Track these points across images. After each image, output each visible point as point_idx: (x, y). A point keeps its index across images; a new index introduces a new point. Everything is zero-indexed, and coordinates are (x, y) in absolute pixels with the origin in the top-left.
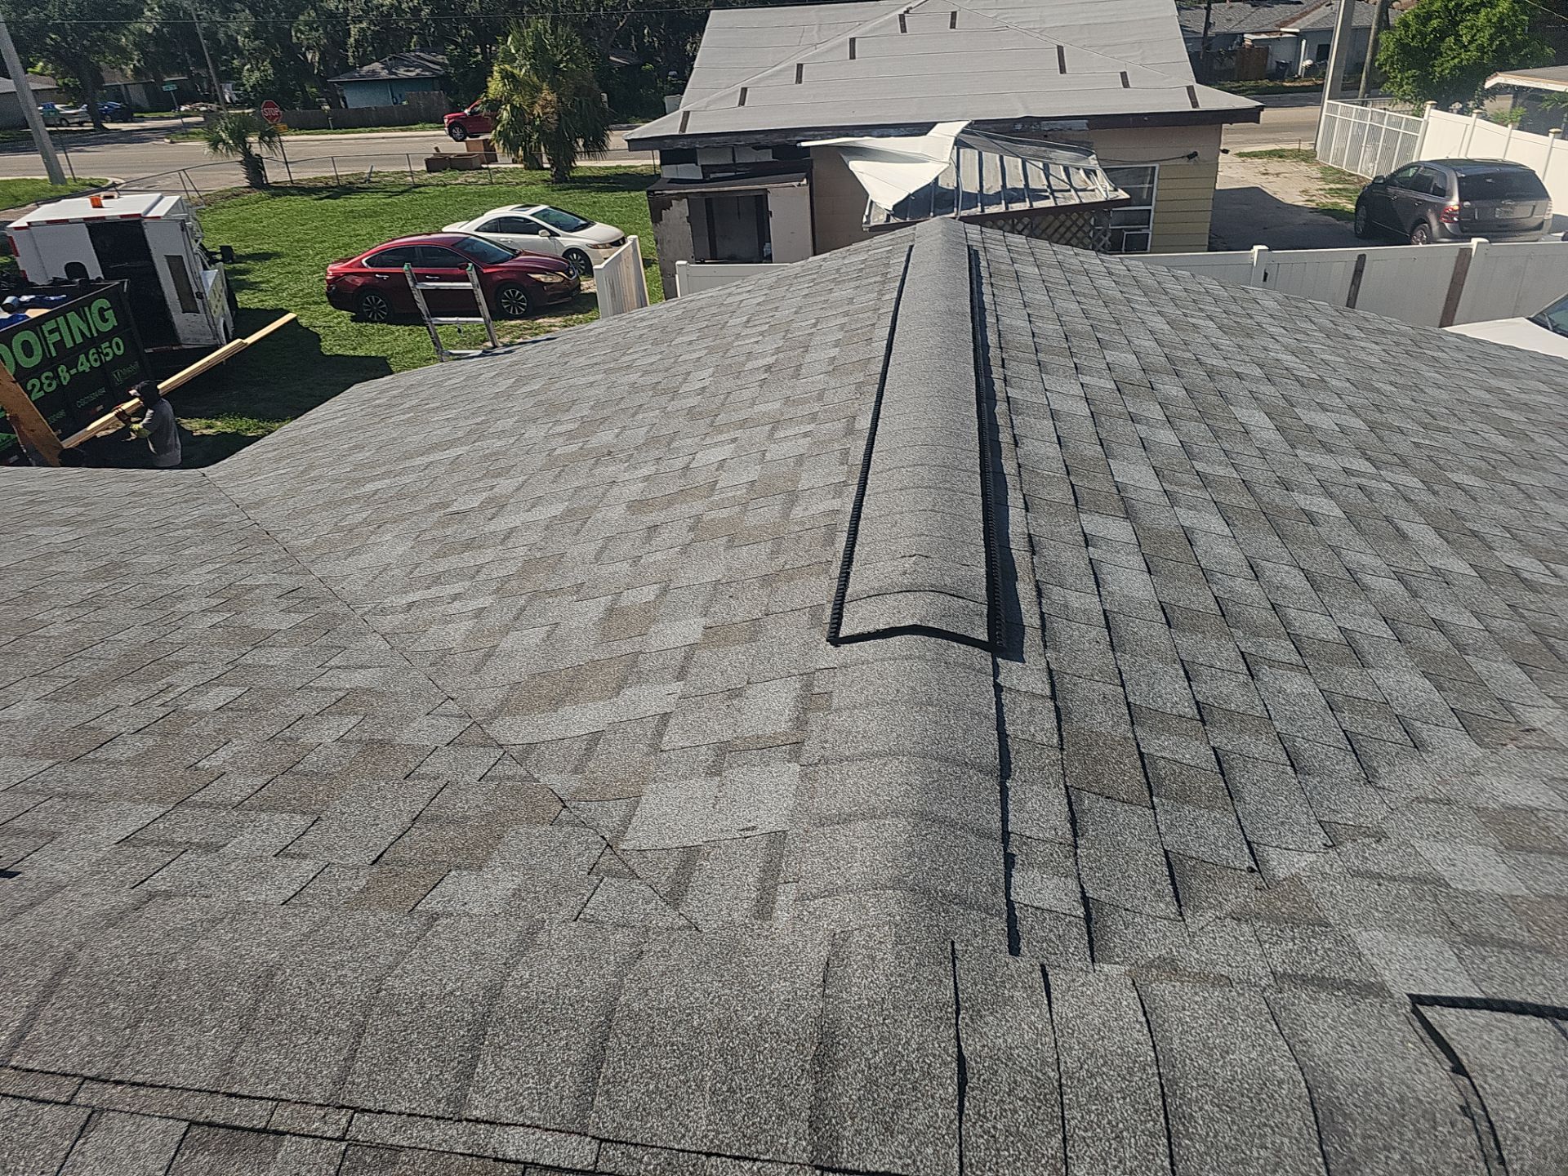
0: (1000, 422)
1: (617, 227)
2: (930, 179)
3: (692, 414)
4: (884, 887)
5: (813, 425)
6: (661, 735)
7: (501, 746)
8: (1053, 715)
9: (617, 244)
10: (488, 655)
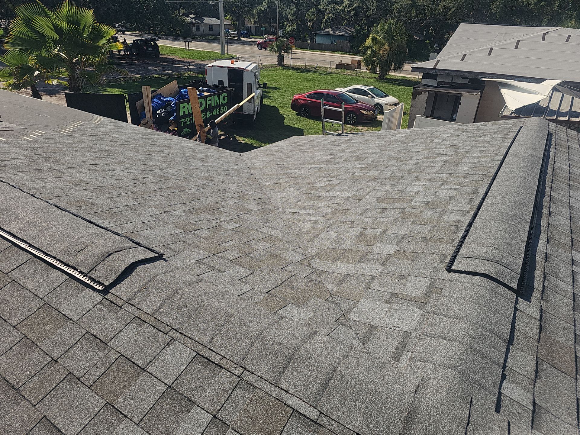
0: (545, 204)
1: (397, 98)
2: (535, 101)
3: (410, 171)
4: (448, 367)
5: (460, 187)
6: (371, 283)
7: (314, 268)
8: (538, 327)
9: (395, 105)
10: (316, 237)
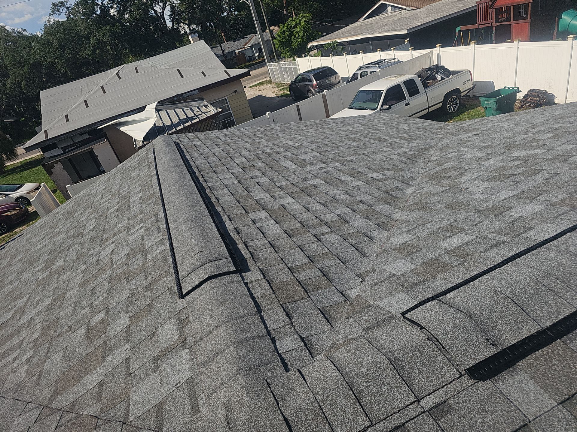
1: (35, 182)
2: (152, 125)
3: (92, 239)
4: (235, 375)
5: (143, 224)
6: (128, 368)
7: (60, 410)
8: (267, 284)
9: (37, 188)
10: (40, 376)
